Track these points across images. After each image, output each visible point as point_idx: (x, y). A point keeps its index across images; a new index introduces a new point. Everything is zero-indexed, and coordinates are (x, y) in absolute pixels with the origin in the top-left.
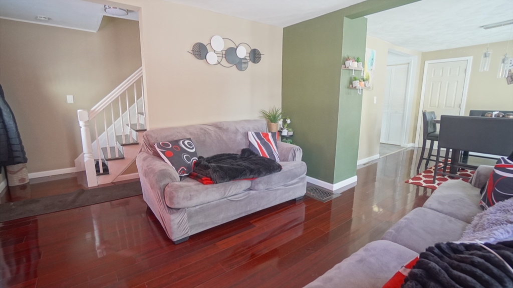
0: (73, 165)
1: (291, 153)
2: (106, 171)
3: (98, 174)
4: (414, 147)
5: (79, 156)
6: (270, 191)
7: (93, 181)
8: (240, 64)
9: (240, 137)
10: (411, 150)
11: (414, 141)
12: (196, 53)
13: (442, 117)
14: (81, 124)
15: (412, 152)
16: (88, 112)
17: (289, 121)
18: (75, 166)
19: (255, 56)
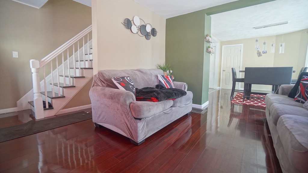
0: (15, 105)
1: (183, 87)
2: (51, 107)
3: (45, 109)
4: (220, 89)
5: (21, 99)
6: (181, 108)
7: (40, 114)
8: (147, 36)
9: (153, 78)
10: (219, 90)
11: (219, 86)
12: (125, 24)
13: (246, 68)
14: (33, 70)
15: (219, 91)
16: (39, 62)
17: (171, 72)
18: (17, 107)
19: (154, 32)
